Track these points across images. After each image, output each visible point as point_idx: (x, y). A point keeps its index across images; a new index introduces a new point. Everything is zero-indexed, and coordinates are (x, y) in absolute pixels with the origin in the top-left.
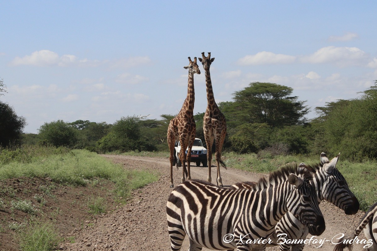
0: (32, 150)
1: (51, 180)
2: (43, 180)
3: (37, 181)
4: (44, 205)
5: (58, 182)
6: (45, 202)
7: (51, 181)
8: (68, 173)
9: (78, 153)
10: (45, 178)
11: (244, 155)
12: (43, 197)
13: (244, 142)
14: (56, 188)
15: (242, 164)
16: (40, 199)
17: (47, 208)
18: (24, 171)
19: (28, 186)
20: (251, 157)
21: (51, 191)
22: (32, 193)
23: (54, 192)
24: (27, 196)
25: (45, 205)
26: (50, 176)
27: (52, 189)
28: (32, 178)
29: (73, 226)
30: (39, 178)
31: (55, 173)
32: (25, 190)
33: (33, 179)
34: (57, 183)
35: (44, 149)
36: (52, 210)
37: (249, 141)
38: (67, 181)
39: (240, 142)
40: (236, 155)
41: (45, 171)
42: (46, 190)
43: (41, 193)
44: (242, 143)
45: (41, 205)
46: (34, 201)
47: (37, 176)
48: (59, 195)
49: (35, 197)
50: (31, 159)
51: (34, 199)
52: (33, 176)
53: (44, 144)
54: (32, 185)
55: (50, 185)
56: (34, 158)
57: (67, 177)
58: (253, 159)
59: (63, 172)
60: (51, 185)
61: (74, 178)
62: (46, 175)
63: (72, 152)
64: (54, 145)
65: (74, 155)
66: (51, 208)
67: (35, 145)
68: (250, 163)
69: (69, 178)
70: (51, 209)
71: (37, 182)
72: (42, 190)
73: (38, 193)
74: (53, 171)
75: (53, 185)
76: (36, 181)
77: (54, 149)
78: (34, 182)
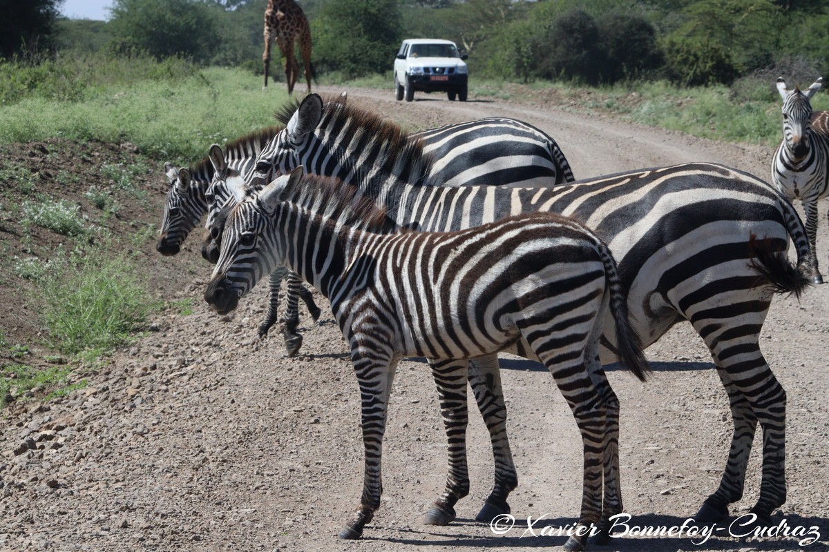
0: (87, 68)
1: (135, 149)
2: (113, 149)
3: (97, 151)
4: (113, 217)
5: (156, 156)
6: (116, 207)
7: (137, 152)
8: (184, 132)
9: (218, 78)
10: (118, 144)
11: (694, 91)
12: (112, 194)
13: (700, 53)
14: (148, 172)
15: (686, 115)
16: (103, 200)
17: (122, 223)
18: (61, 124)
19: (72, 165)
20: (713, 96)
21: (133, 179)
22: (82, 184)
23: (143, 181)
24: (68, 191)
25: (118, 217)
26: (134, 140)
27: (136, 173)
28: (83, 142)
29: (192, 273)
30: (103, 143)
31: (148, 131)
32: (63, 174)
33: (84, 146)
34: (151, 158)
35: (123, 64)
36: (134, 229)
37: (716, 51)
38: (180, 153)
39: (688, 52)
40: (672, 90)
41: (119, 125)
42: (120, 178)
43: (107, 184)
44: (695, 55)
45: (105, 215)
46: (85, 204)
47: (96, 137)
48: (156, 190)
49: (89, 194)
50: (84, 92)
51: (86, 198)
52: (86, 138)
53: (123, 50)
54: (83, 163)
55: (131, 164)
56: (93, 88)
57: (181, 142)
58: (719, 101)
59: (170, 128)
60: (136, 162)
61: (201, 147)
62: (122, 135)
63: (202, 76)
64: (152, 53)
65: (208, 83)
66: (131, 224)
67: (96, 54)
68: (708, 113)
69: (186, 146)
70: (133, 226)
71: (97, 154)
72: (109, 176)
73: (97, 183)
74: (143, 125)
75: (141, 164)
76: (92, 151)
77: (151, 63)
78: (89, 155)
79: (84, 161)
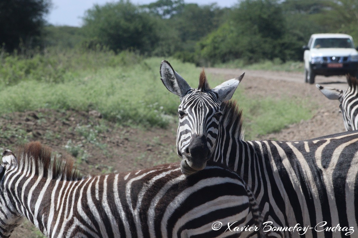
0: (66, 59)
1: (99, 115)
2: (84, 115)
3: (73, 117)
4: (84, 162)
5: (113, 120)
6: (86, 155)
7: (100, 117)
8: (133, 102)
10: (88, 111)
12: (83, 146)
14: (108, 131)
16: (77, 151)
17: (90, 166)
18: (48, 99)
19: (55, 127)
21: (98, 136)
22: (62, 140)
23: (105, 137)
24: (53, 145)
25: (87, 162)
26: (99, 109)
27: (100, 132)
28: (63, 111)
30: (77, 111)
31: (108, 103)
32: (49, 133)
33: (64, 113)
34: (110, 121)
35: (91, 56)
36: (98, 171)
38: (130, 118)
41: (88, 99)
42: (88, 135)
43: (80, 140)
45: (79, 161)
46: (65, 154)
47: (72, 107)
48: (114, 143)
49: (67, 147)
50: (64, 76)
51: (65, 150)
52: (65, 108)
53: (91, 47)
54: (63, 126)
55: (96, 125)
56: (70, 73)
57: (131, 110)
59: (123, 100)
60: (99, 124)
61: (145, 113)
62: (90, 105)
63: (146, 64)
64: (111, 48)
65: (150, 69)
66: (97, 167)
67: (73, 50)
69: (134, 112)
70: (98, 169)
71: (73, 119)
72: (81, 134)
73: (73, 139)
74: (104, 99)
75: (103, 125)
76: (70, 116)
77: (111, 56)
78: (67, 119)
79: (64, 124)
